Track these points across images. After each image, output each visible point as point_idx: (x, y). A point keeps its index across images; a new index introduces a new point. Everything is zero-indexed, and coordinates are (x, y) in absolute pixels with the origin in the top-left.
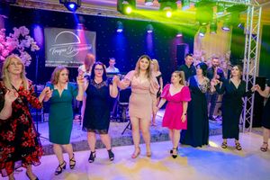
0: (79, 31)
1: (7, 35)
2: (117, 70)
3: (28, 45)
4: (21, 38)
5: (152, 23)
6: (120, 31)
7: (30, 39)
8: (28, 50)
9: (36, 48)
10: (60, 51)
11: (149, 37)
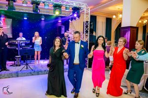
0: (2, 18)
2: (24, 39)
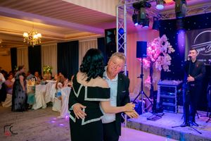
7: (168, 44)
9: (172, 50)
10: (199, 51)
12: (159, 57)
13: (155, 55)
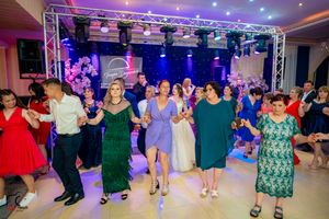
1: (72, 63)
3: (89, 71)
4: (84, 66)
5: (191, 48)
6: (163, 56)
7: (91, 67)
8: (88, 75)
9: (95, 73)
11: (189, 60)
12: (77, 80)
13: (71, 77)
